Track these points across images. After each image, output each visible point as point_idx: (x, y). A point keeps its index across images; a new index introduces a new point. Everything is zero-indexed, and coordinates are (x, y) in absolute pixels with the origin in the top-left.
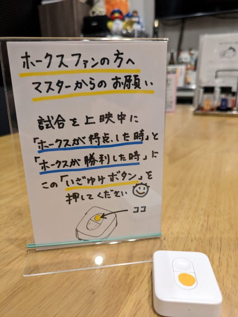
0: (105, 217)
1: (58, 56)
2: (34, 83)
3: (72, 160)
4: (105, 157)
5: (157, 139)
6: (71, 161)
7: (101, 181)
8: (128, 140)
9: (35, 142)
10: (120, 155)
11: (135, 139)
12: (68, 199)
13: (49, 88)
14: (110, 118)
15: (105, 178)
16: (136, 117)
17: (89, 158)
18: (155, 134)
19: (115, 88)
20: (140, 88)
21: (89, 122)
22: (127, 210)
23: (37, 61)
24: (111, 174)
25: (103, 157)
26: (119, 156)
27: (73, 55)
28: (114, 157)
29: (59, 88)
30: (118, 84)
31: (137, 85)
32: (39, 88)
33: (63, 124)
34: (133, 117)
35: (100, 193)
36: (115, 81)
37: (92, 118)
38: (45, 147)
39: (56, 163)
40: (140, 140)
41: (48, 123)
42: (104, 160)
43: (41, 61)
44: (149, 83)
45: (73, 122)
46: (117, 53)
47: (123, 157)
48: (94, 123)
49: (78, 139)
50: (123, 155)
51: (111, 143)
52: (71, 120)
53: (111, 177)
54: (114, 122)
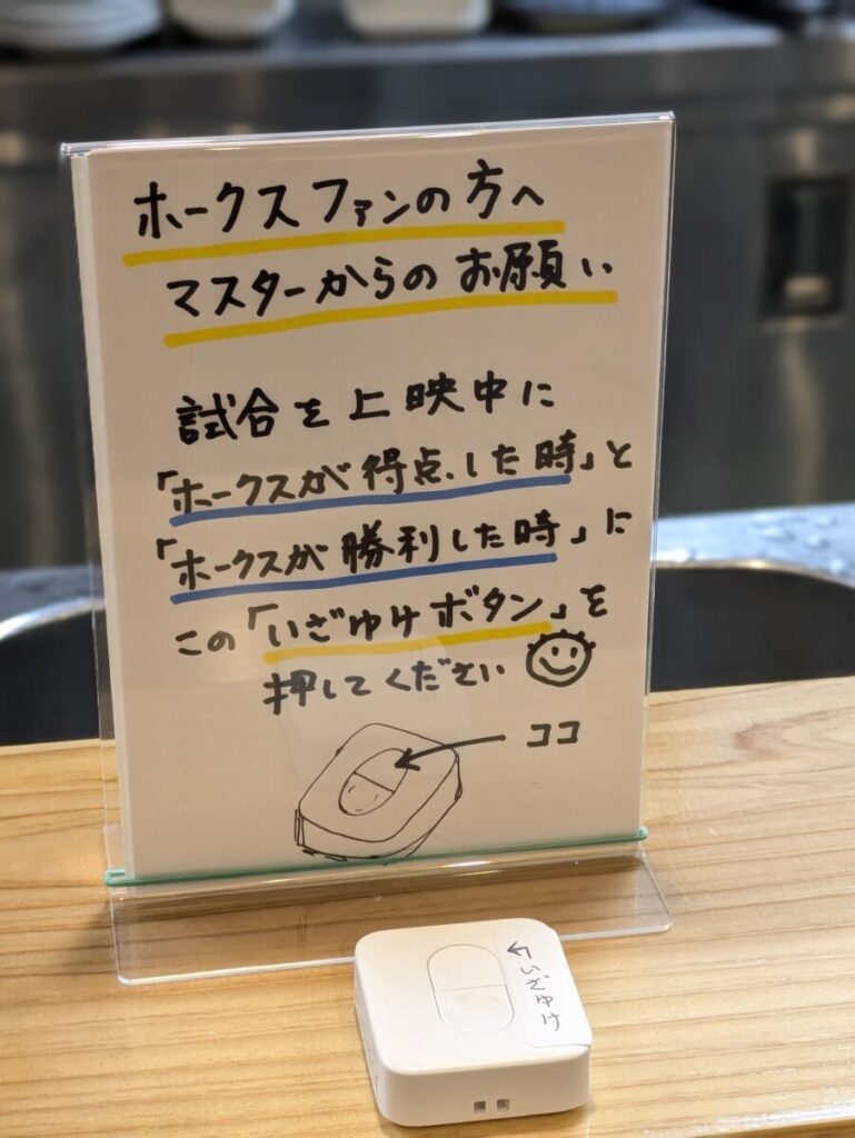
0: (413, 762)
1: (263, 192)
2: (172, 286)
3: (296, 547)
4: (423, 536)
5: (628, 464)
6: (291, 552)
7: (402, 625)
8: (512, 472)
9: (161, 486)
10: (479, 526)
11: (539, 466)
12: (271, 693)
13: (228, 299)
14: (448, 395)
15: (417, 614)
16: (544, 387)
17: (359, 542)
18: (618, 447)
19: (469, 288)
20: (563, 285)
21: (365, 410)
22: (502, 738)
23: (190, 212)
24: (444, 600)
25: (416, 534)
26: (477, 530)
27: (317, 186)
28: (456, 534)
29: (262, 296)
30: (481, 274)
31: (551, 275)
32: (189, 302)
33: (271, 422)
34: (534, 390)
35: (397, 672)
36: (470, 264)
37: (379, 395)
38: (199, 502)
39: (236, 561)
40: (560, 472)
41: (215, 418)
42: (417, 548)
43: (203, 211)
44: (596, 267)
45: (307, 411)
46: (479, 169)
47: (490, 533)
48: (386, 413)
49: (321, 471)
50: (494, 528)
51: (445, 485)
52: (298, 405)
53: (444, 610)
54: (461, 409)
